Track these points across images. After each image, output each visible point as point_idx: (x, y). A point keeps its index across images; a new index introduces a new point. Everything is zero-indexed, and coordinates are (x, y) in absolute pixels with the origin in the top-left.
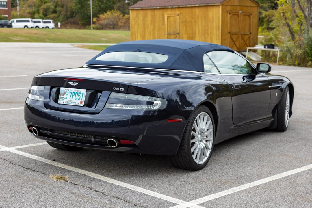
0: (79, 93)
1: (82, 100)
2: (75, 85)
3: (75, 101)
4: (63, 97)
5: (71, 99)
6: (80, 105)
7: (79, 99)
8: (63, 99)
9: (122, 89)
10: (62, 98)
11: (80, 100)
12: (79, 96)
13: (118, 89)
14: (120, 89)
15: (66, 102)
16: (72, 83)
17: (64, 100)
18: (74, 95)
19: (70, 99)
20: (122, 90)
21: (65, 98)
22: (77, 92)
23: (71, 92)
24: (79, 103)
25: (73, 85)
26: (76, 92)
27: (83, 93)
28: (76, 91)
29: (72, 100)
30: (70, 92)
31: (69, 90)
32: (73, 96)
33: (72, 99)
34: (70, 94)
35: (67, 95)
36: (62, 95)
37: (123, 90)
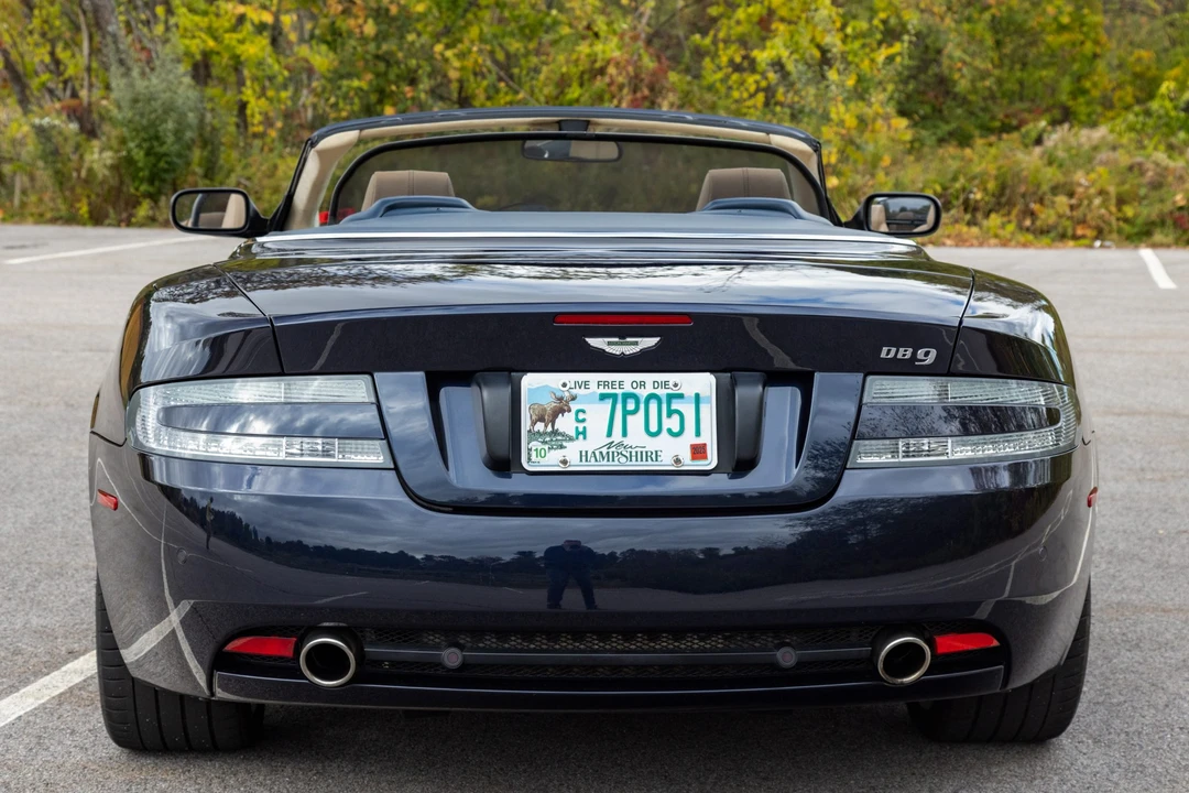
0: (670, 397)
1: (698, 434)
2: (636, 349)
3: (651, 444)
4: (555, 433)
5: (617, 436)
6: (688, 464)
7: (676, 429)
8: (556, 439)
9: (927, 354)
10: (545, 433)
11: (689, 438)
12: (676, 418)
13: (905, 353)
14: (914, 354)
15: (583, 456)
16: (609, 344)
17: (562, 447)
18: (635, 411)
19: (609, 434)
20: (929, 356)
21: (573, 434)
22: (649, 390)
23: (614, 397)
24: (686, 456)
25: (616, 350)
26: (643, 393)
27: (697, 396)
28: (642, 384)
29: (626, 441)
30: (603, 397)
31: (593, 386)
32: (629, 418)
33: (625, 434)
34: (608, 404)
35: (581, 416)
36: (541, 419)
37: (930, 360)
